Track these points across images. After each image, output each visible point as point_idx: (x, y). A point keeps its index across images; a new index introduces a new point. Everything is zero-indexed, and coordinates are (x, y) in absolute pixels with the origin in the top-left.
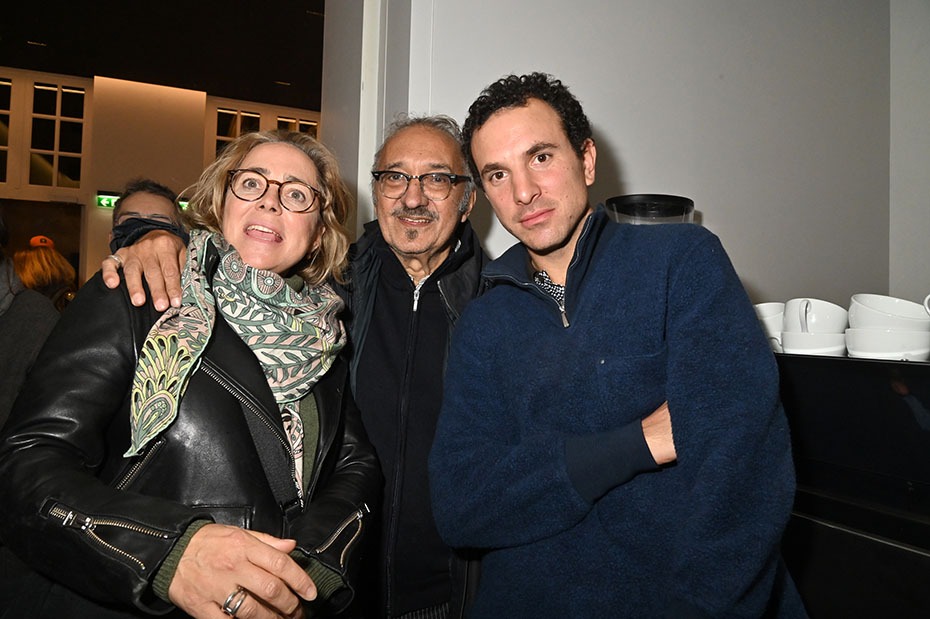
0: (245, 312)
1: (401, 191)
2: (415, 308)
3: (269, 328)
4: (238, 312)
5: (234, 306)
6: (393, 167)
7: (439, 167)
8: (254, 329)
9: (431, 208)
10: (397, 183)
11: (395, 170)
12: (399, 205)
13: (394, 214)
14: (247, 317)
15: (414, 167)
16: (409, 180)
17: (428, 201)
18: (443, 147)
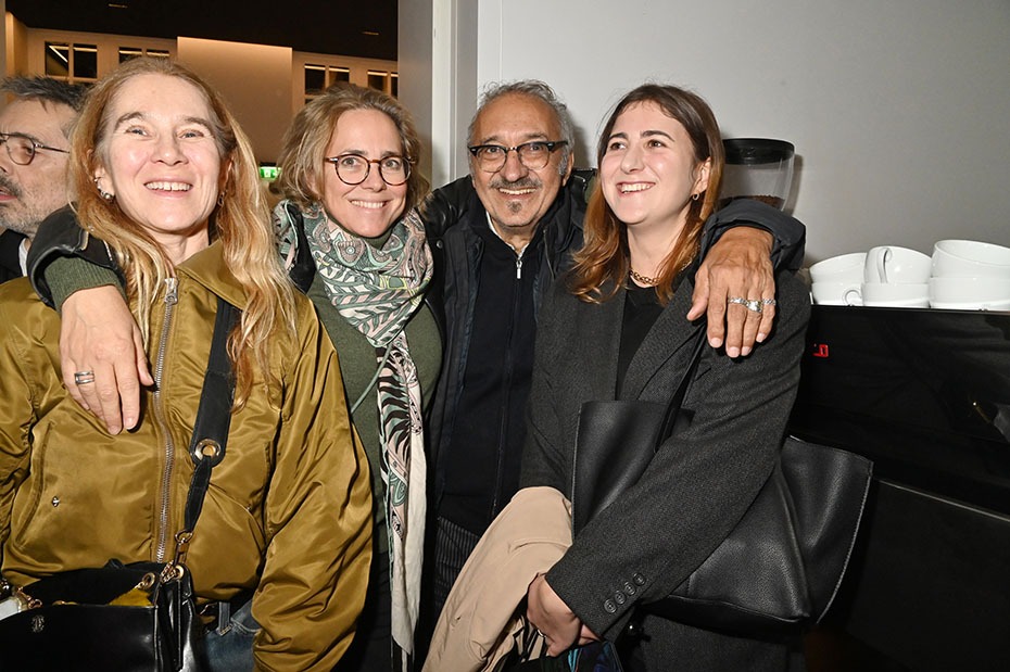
0: (339, 274)
1: (500, 164)
2: (519, 277)
3: (361, 288)
4: (333, 275)
5: (330, 270)
6: (488, 141)
7: (535, 136)
8: (347, 290)
9: (532, 177)
10: (494, 156)
11: (490, 143)
12: (497, 178)
13: (492, 187)
14: (341, 279)
15: (510, 138)
16: (506, 152)
17: (528, 170)
18: (537, 114)
